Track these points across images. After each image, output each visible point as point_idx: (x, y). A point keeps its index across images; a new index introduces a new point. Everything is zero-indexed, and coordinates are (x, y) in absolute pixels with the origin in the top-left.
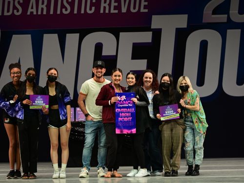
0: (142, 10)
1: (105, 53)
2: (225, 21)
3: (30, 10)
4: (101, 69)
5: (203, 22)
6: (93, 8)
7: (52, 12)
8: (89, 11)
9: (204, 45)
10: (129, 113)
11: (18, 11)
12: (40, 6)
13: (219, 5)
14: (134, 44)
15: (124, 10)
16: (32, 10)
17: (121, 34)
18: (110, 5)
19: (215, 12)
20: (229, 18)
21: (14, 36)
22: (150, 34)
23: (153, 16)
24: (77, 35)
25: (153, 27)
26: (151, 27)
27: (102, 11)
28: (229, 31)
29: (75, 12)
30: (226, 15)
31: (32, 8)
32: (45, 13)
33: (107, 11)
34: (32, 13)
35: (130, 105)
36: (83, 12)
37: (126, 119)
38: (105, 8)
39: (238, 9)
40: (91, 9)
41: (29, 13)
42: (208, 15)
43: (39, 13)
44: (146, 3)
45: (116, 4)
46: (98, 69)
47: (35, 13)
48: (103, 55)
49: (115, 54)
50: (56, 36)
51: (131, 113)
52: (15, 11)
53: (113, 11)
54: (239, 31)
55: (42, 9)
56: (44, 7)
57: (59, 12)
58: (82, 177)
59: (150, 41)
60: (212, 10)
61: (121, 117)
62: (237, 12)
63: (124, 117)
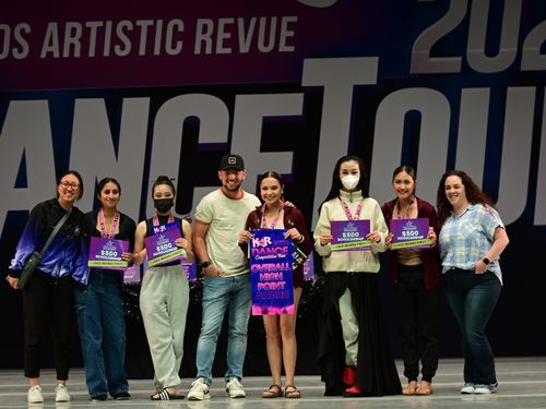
0: (283, 48)
1: (204, 137)
2: (458, 69)
3: (45, 49)
4: (236, 174)
5: (411, 72)
6: (180, 44)
7: (92, 53)
8: (169, 51)
9: (413, 122)
10: (279, 272)
11: (21, 51)
12: (68, 40)
13: (443, 38)
14: (265, 119)
15: (244, 48)
16: (50, 49)
17: (239, 98)
18: (214, 37)
19: (438, 50)
20: (465, 64)
21: (13, 103)
22: (300, 97)
23: (306, 61)
24: (145, 102)
25: (305, 83)
26: (300, 83)
27: (197, 51)
28: (465, 91)
29: (142, 52)
30: (460, 59)
31: (51, 44)
32: (77, 54)
33: (209, 51)
34: (50, 54)
35: (280, 255)
36: (157, 52)
37: (273, 285)
38: (204, 43)
39: (483, 45)
40: (174, 47)
41: (43, 55)
42: (421, 57)
43: (66, 54)
44: (291, 34)
45: (228, 36)
46: (228, 174)
47: (56, 55)
48: (200, 142)
49: (225, 141)
50: (101, 102)
51: (284, 272)
52: (15, 50)
53: (220, 50)
54: (487, 90)
55: (72, 46)
56: (76, 41)
57: (106, 53)
58: (193, 399)
59: (300, 113)
60: (430, 47)
61: (264, 282)
62: (483, 50)
63: (270, 282)
